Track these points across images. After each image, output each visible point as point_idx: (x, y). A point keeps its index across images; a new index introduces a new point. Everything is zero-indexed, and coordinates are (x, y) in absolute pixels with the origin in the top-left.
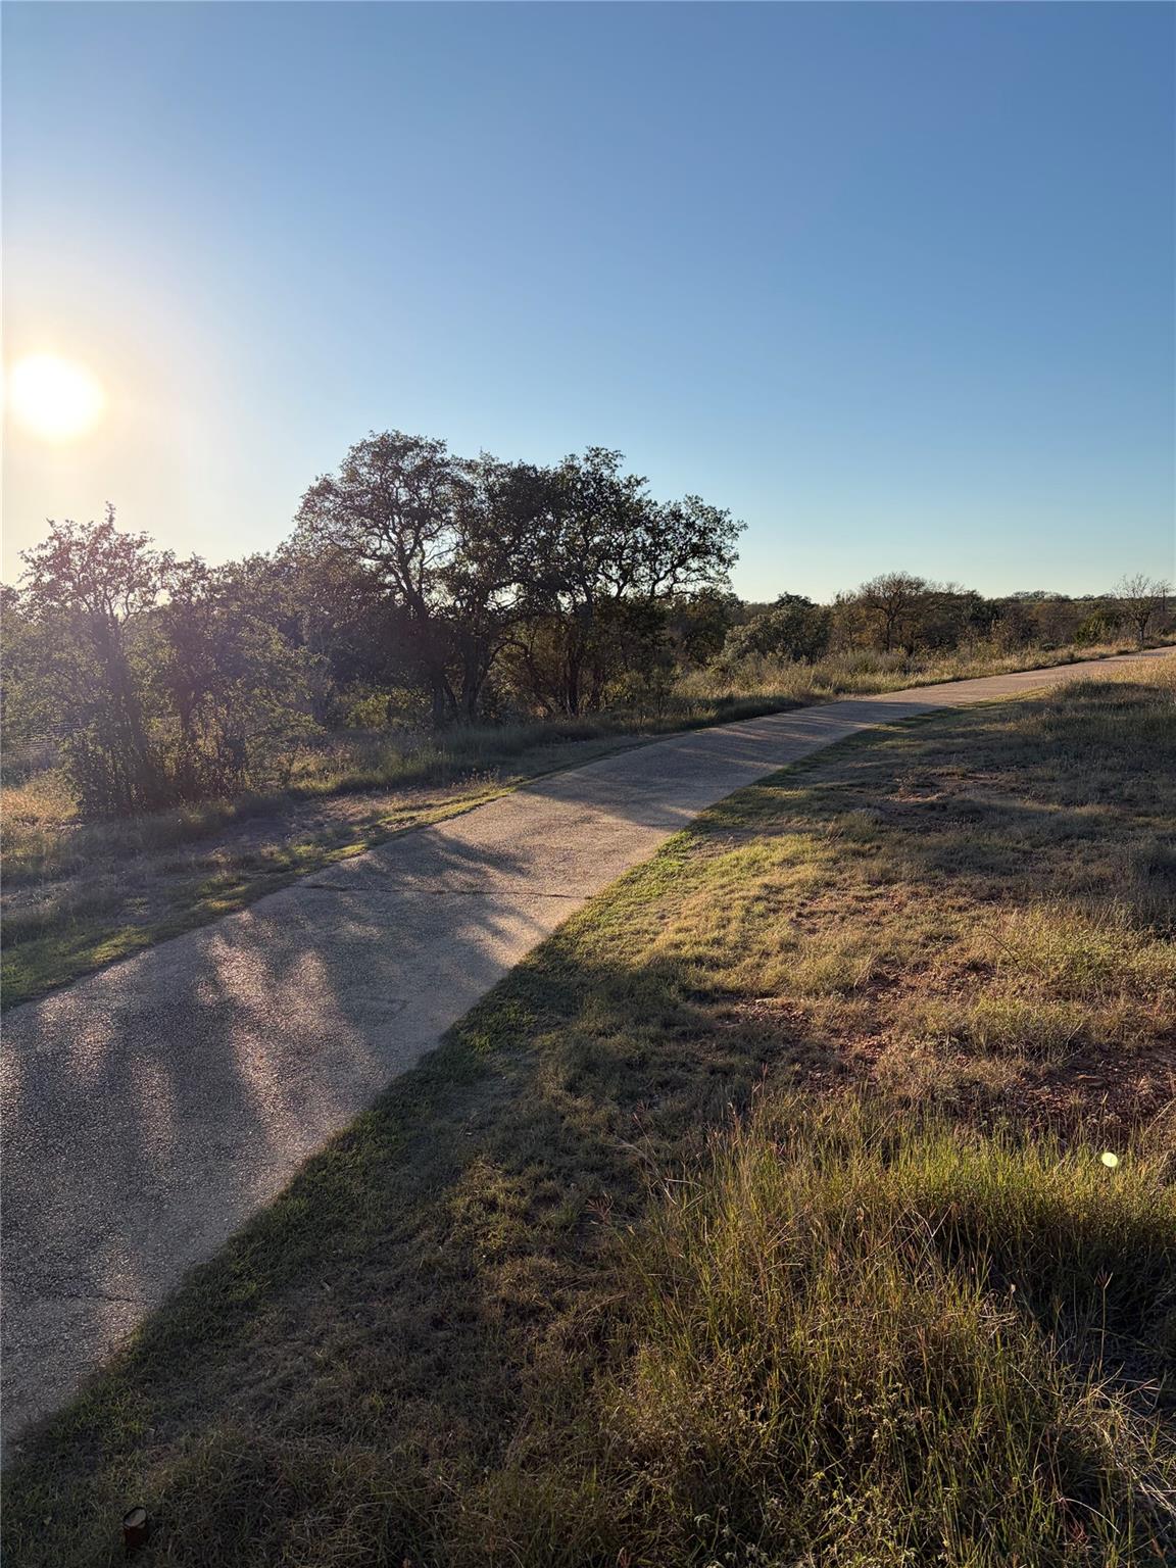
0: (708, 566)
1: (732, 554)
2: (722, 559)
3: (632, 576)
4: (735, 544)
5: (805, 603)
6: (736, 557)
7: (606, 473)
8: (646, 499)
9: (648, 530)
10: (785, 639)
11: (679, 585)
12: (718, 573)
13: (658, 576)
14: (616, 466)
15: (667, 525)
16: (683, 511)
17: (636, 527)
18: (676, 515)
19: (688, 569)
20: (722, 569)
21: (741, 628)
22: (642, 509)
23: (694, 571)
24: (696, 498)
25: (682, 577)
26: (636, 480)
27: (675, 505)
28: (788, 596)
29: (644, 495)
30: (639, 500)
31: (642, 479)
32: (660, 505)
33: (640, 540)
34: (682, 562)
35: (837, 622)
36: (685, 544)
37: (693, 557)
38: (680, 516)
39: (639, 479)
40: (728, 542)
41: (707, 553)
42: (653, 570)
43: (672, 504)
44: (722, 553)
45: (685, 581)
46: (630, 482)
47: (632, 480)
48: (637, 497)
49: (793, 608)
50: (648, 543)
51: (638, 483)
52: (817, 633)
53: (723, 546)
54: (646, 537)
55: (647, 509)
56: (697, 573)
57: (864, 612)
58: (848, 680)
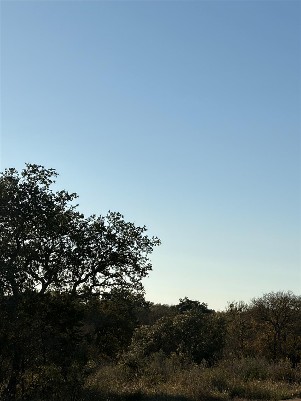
0: (124, 273)
1: (146, 264)
2: (137, 268)
3: (56, 276)
4: (149, 256)
5: (203, 308)
6: (150, 268)
7: (41, 186)
8: (74, 211)
9: (74, 238)
10: (185, 341)
11: (98, 287)
12: (132, 279)
13: (80, 278)
14: (50, 181)
15: (90, 234)
16: (106, 224)
17: (63, 235)
18: (99, 227)
19: (107, 274)
20: (137, 277)
21: (147, 327)
22: (70, 220)
23: (112, 276)
24: (118, 214)
25: (101, 280)
26: (67, 195)
27: (99, 218)
28: (188, 301)
29: (73, 208)
30: (69, 212)
31: (72, 195)
32: (85, 218)
33: (66, 245)
34: (102, 268)
35: (230, 329)
36: (106, 253)
37: (112, 265)
38: (103, 228)
39: (69, 194)
40: (143, 254)
41: (125, 262)
42: (76, 273)
43: (96, 218)
44: (138, 263)
45: (103, 285)
46: (61, 196)
47: (64, 194)
48: (67, 209)
49: (193, 313)
50: (73, 249)
51: (69, 198)
52: (213, 338)
53: (139, 257)
54: (72, 243)
55: (75, 220)
56: (114, 278)
57: (254, 323)
58: (242, 385)
